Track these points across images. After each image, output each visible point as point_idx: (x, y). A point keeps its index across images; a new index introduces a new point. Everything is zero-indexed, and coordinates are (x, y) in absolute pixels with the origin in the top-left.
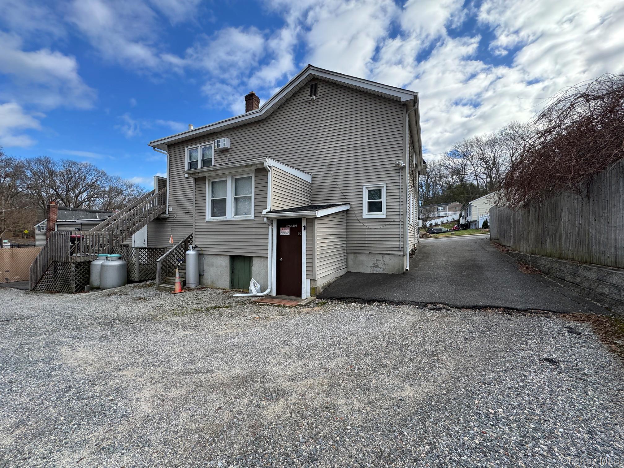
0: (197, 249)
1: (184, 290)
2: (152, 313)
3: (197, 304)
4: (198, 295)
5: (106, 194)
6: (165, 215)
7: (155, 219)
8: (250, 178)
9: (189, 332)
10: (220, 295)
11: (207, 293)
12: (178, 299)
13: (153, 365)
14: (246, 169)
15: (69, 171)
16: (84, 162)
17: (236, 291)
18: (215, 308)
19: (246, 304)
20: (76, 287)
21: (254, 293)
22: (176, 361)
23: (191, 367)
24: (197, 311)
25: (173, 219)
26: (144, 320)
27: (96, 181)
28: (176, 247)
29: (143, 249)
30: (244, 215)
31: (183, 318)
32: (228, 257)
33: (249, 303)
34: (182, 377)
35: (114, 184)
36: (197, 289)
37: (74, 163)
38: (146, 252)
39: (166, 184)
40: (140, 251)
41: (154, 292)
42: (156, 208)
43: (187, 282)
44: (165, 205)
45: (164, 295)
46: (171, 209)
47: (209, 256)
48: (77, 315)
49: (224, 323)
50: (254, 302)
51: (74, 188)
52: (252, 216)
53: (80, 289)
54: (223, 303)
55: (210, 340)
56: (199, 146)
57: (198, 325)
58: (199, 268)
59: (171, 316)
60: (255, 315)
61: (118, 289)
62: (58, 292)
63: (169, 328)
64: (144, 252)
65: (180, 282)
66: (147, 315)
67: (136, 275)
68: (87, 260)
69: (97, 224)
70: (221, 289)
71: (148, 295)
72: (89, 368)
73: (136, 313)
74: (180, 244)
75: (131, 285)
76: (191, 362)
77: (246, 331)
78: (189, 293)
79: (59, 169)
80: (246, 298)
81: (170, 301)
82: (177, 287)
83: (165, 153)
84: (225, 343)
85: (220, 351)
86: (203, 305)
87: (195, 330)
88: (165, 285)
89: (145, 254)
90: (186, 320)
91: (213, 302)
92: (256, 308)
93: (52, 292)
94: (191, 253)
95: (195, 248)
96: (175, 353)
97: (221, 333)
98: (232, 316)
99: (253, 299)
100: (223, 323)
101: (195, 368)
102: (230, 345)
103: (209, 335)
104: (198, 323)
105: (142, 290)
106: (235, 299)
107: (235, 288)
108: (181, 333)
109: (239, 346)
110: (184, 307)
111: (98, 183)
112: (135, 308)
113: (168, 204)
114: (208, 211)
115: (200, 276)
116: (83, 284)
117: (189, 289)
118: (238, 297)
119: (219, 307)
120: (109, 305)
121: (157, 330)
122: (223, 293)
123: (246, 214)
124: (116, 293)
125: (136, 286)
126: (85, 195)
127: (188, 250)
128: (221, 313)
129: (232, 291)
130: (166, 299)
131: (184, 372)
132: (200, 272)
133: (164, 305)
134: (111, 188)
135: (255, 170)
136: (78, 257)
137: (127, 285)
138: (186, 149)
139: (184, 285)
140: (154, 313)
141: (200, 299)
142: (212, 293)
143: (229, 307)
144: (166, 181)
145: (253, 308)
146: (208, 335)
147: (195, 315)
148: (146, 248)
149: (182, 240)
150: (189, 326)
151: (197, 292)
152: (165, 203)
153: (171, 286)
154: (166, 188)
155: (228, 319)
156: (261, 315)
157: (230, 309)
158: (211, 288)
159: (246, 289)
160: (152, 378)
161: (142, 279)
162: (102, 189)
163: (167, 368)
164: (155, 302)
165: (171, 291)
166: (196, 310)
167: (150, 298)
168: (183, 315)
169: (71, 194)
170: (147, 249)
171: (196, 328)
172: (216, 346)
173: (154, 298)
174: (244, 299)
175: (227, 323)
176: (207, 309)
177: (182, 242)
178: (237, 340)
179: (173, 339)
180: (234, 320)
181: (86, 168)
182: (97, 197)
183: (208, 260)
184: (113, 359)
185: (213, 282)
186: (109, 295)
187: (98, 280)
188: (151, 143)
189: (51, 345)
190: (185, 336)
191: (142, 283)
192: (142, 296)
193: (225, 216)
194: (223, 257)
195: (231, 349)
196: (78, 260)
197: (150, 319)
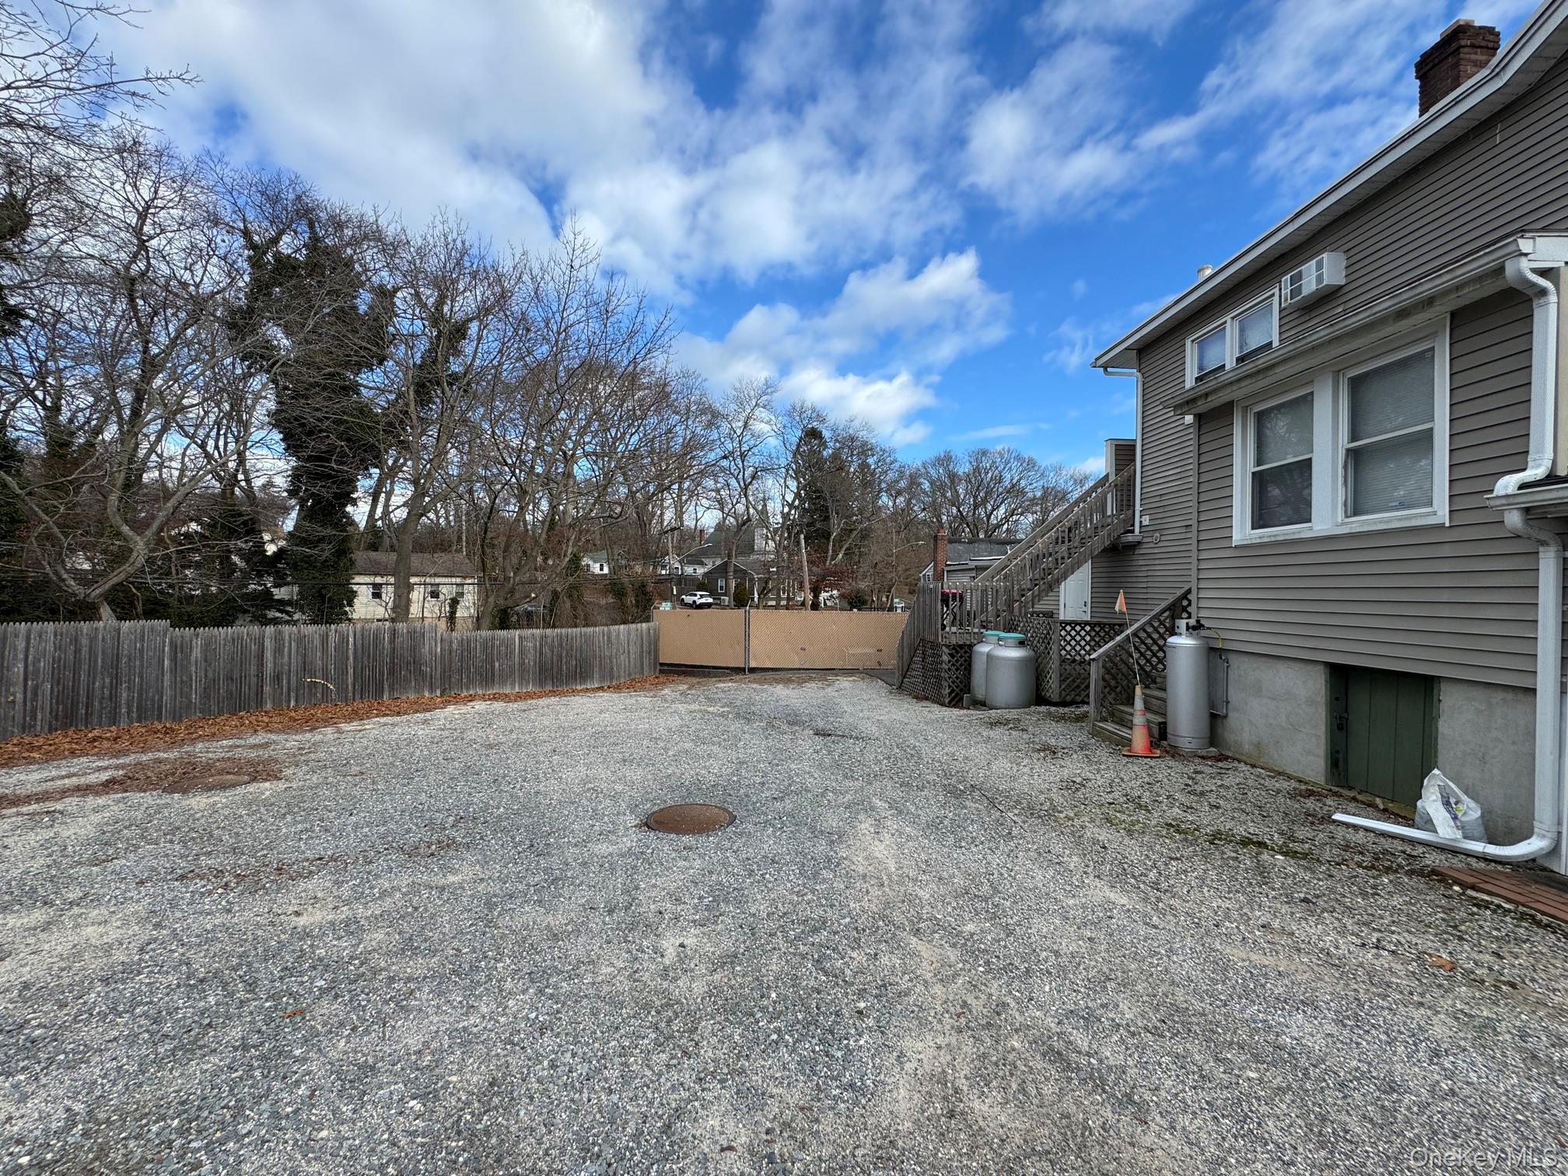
0: (1203, 633)
1: (1158, 752)
2: (1054, 796)
3: (1187, 808)
4: (1199, 777)
5: (1037, 504)
6: (1130, 538)
7: (1105, 550)
8: (1426, 358)
9: (1124, 901)
10: (1280, 799)
11: (1230, 780)
12: (1133, 776)
13: (988, 963)
14: (1405, 324)
15: (977, 470)
16: (999, 448)
17: (1354, 799)
18: (1245, 842)
19: (1388, 870)
20: (950, 694)
21: (1445, 830)
22: (1047, 989)
23: (1082, 1040)
24: (1178, 831)
25: (1152, 545)
26: (1031, 811)
27: (1019, 481)
28: (1145, 624)
29: (1077, 623)
30: (1396, 509)
31: (1127, 841)
32: (1321, 668)
33: (1411, 873)
34: (1039, 1064)
35: (1052, 480)
36: (1203, 757)
37: (984, 453)
38: (1088, 633)
39: (1134, 455)
40: (1064, 628)
41: (1083, 738)
42: (1109, 520)
43: (1170, 730)
44: (1131, 511)
45: (1102, 753)
46: (1146, 520)
47: (1245, 659)
48: (924, 755)
49: (1263, 920)
50: (1437, 876)
51: (985, 501)
52: (1440, 511)
53: (956, 701)
54: (1282, 833)
55: (1185, 967)
56: (1228, 318)
57: (1164, 886)
58: (1209, 694)
59: (1098, 822)
60: (1427, 942)
61: (1013, 714)
62: (927, 699)
63: (1075, 859)
64: (1083, 633)
65: (1148, 726)
66: (1042, 798)
67: (1053, 686)
68: (968, 643)
69: (986, 568)
70: (1290, 777)
71: (1067, 743)
72: (875, 892)
73: (1022, 785)
74: (1156, 617)
75: (1043, 709)
76: (1089, 1019)
77: (1361, 1005)
78: (1172, 763)
79: (963, 468)
80: (1398, 846)
81: (1109, 775)
82: (1139, 739)
83: (1131, 375)
84: (1242, 1011)
85: (1209, 1034)
86: (1206, 819)
87: (1146, 900)
88: (1110, 726)
89: (1083, 638)
90: (1133, 850)
91: (1243, 817)
92: (1448, 910)
93: (919, 698)
94: (1183, 642)
95: (1194, 628)
96: (1057, 954)
97: (1236, 954)
98: (1305, 900)
99: (1433, 859)
100: (1261, 916)
101: (1088, 1054)
102: (1257, 1030)
103: (1189, 941)
104: (1167, 877)
105: (1059, 728)
106: (1340, 832)
107: (1351, 788)
108: (1100, 891)
109: (1303, 1062)
110: (1140, 806)
111: (1023, 483)
112: (1026, 770)
113: (1138, 508)
114: (1243, 513)
115: (1215, 720)
116: (961, 690)
117: (1174, 753)
118: (1356, 827)
119: (1261, 845)
120: (982, 748)
121: (1044, 855)
122: (1294, 795)
123: (1403, 506)
124: (1008, 722)
125: (1050, 713)
126: (1002, 510)
127: (1176, 634)
128: (1262, 872)
129: (1335, 794)
130: (1102, 767)
131: (1051, 1048)
132: (1212, 704)
133: (1090, 784)
134: (1045, 490)
135: (1453, 314)
136: (954, 634)
137: (1033, 708)
138: (1188, 343)
139: (1161, 737)
140: (1057, 799)
141: (1202, 794)
142: (1250, 782)
143: (1305, 856)
144: (1134, 446)
145: (1430, 903)
146: (1183, 938)
147: (1168, 845)
148: (1087, 623)
149: (1163, 605)
150: (1134, 877)
151: (1199, 768)
152: (1131, 505)
153: (1124, 732)
154: (1135, 465)
155: (1285, 909)
156: (1466, 955)
157: (1306, 869)
158: (1253, 766)
159: (1404, 806)
160: (965, 1004)
161: (1068, 698)
162: (1030, 495)
163: (1015, 998)
164: (1073, 767)
165: (1122, 744)
166: (1174, 827)
167: (1067, 752)
168: (1130, 833)
169: (981, 511)
170: (1090, 625)
171: (1153, 894)
172: (1198, 1006)
173: (1075, 756)
174: (1387, 844)
175: (1276, 924)
176: (1215, 837)
177: (1163, 611)
178: (1298, 1028)
179: (1071, 902)
180: (1312, 920)
181: (1002, 456)
182: (1022, 514)
183: (1242, 671)
184: (921, 893)
185: (1258, 745)
186: (993, 724)
187: (984, 687)
188: (1097, 359)
189: (860, 806)
190: (1108, 906)
191: (1067, 710)
192: (1053, 742)
193: (1309, 521)
194: (1298, 666)
195: (1257, 1058)
196: (954, 640)
197: (1042, 813)
